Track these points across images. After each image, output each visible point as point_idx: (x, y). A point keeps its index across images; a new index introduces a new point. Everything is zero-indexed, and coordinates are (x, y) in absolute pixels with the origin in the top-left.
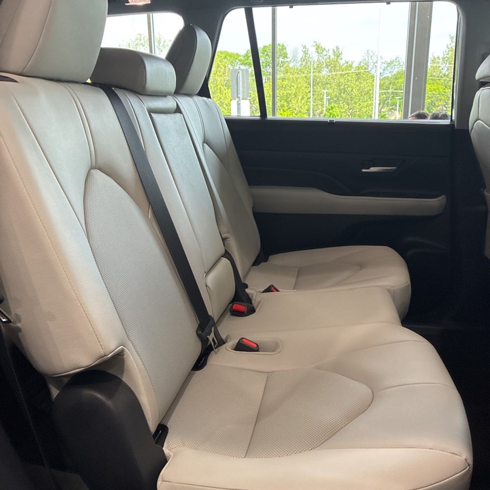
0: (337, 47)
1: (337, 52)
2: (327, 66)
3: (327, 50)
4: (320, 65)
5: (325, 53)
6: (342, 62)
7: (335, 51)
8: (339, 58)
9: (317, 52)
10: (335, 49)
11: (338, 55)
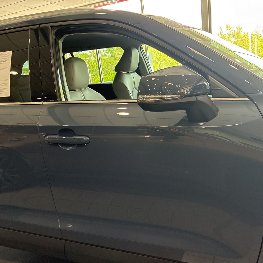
0: (239, 25)
1: (239, 28)
2: (233, 36)
3: (233, 27)
4: (229, 36)
5: (232, 29)
6: (242, 33)
7: (238, 28)
8: (240, 31)
9: (227, 29)
10: (238, 26)
11: (240, 30)
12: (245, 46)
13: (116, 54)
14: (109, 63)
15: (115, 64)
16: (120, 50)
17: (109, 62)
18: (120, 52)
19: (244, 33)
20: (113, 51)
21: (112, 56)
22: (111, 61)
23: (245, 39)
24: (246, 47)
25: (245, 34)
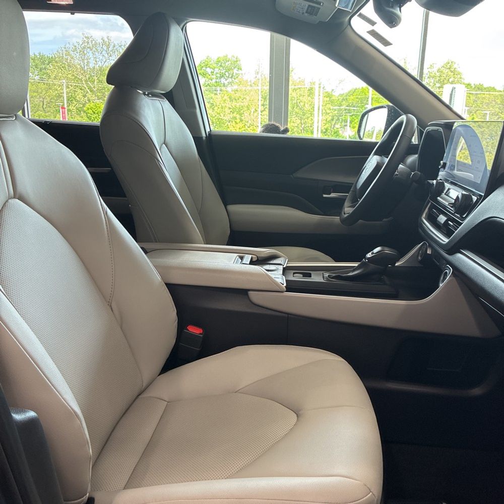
12: (299, 101)
13: (53, 77)
14: (35, 94)
15: (47, 97)
16: (60, 70)
17: (34, 92)
18: (60, 75)
19: (300, 78)
20: (45, 69)
21: (42, 79)
22: (40, 91)
23: (299, 88)
24: (301, 103)
25: (301, 80)
